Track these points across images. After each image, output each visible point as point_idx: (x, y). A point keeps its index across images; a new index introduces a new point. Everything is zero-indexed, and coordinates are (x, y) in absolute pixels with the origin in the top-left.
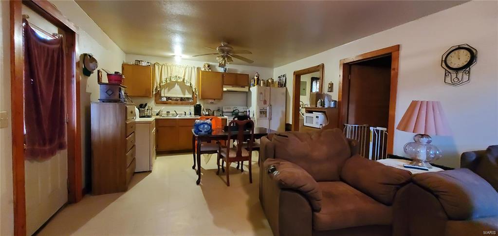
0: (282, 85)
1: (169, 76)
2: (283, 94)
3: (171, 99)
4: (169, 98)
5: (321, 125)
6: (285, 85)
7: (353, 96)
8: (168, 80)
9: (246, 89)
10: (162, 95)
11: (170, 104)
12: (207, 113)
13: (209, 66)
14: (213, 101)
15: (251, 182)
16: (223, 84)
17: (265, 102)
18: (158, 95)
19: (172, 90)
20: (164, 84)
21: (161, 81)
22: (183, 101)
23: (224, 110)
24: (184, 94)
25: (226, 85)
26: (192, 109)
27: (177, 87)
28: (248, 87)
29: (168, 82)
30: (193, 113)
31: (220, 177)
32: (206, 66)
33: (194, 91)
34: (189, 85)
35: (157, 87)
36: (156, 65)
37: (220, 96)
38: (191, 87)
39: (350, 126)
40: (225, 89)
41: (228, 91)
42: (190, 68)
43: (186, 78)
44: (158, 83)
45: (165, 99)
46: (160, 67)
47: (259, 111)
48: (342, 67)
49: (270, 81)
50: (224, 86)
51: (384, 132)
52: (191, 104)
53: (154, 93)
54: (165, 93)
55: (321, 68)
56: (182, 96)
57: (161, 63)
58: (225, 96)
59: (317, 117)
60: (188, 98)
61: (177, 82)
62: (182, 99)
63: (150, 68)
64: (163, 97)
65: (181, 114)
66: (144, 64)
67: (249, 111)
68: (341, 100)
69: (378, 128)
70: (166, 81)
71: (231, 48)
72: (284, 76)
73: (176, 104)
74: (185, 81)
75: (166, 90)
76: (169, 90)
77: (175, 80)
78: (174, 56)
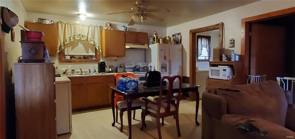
0: (178, 42)
1: (73, 34)
2: (179, 50)
3: (74, 58)
4: (73, 56)
5: (228, 77)
6: (181, 43)
7: (254, 51)
8: (71, 38)
9: (145, 47)
10: (66, 53)
11: (74, 62)
12: (110, 70)
13: (110, 25)
14: (116, 58)
15: (179, 135)
16: (126, 42)
17: (165, 58)
18: (62, 54)
19: (75, 48)
20: (68, 42)
21: (65, 40)
22: (86, 59)
23: (126, 67)
24: (88, 52)
25: (128, 43)
26: (96, 66)
27: (80, 45)
28: (147, 45)
29: (72, 40)
30: (97, 70)
31: (145, 132)
32: (108, 25)
33: (97, 49)
34: (93, 43)
35: (61, 46)
36: (59, 24)
37: (123, 53)
38: (94, 45)
39: (253, 77)
40: (127, 47)
41: (130, 48)
42: (93, 27)
43: (90, 37)
44: (62, 41)
45: (68, 58)
46: (64, 25)
47: (161, 66)
48: (244, 26)
49: (167, 38)
50: (126, 44)
51: (293, 81)
52: (95, 61)
53: (58, 51)
54: (69, 52)
55: (220, 27)
56: (86, 54)
57: (65, 22)
58: (127, 53)
59: (225, 70)
60: (91, 56)
61: (80, 40)
62: (85, 57)
63: (54, 27)
64: (67, 55)
65: (86, 72)
66: (48, 22)
67: (151, 66)
68: (244, 54)
69: (285, 78)
70: (70, 40)
71: (146, 6)
72: (179, 34)
73: (80, 62)
74: (89, 40)
75: (70, 49)
76: (72, 49)
77: (79, 39)
78: (79, 14)
